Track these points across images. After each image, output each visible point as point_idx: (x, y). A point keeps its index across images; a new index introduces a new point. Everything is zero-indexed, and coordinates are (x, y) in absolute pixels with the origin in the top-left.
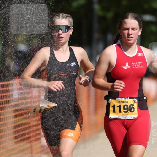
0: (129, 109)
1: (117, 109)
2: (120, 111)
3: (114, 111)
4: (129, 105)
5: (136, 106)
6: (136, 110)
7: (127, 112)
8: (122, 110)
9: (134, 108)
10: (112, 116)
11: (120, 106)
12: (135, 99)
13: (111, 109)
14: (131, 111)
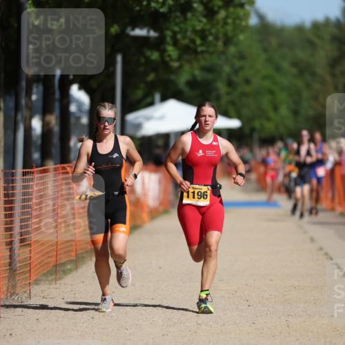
0: (203, 196)
1: (191, 195)
2: (194, 197)
3: (188, 197)
4: (202, 191)
5: (209, 193)
6: (209, 197)
7: (201, 198)
8: (196, 196)
9: (207, 195)
10: (185, 201)
11: (194, 193)
12: (209, 187)
13: (185, 194)
14: (204, 198)
